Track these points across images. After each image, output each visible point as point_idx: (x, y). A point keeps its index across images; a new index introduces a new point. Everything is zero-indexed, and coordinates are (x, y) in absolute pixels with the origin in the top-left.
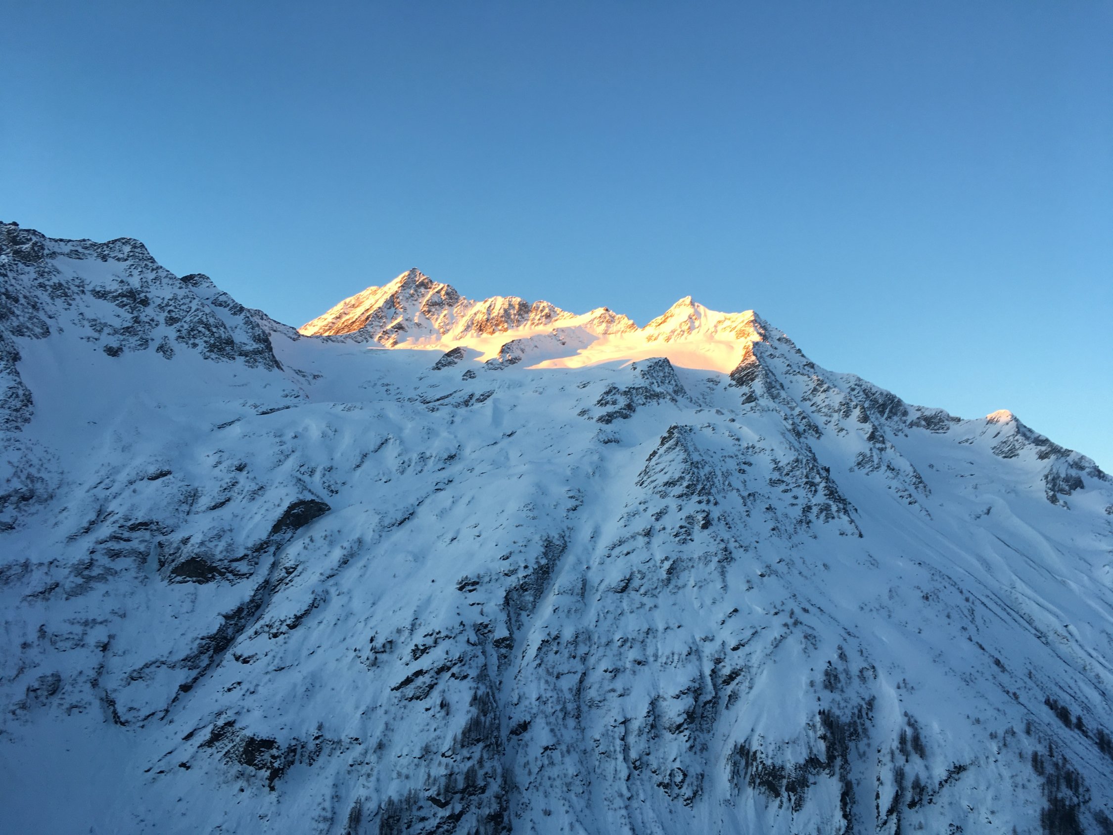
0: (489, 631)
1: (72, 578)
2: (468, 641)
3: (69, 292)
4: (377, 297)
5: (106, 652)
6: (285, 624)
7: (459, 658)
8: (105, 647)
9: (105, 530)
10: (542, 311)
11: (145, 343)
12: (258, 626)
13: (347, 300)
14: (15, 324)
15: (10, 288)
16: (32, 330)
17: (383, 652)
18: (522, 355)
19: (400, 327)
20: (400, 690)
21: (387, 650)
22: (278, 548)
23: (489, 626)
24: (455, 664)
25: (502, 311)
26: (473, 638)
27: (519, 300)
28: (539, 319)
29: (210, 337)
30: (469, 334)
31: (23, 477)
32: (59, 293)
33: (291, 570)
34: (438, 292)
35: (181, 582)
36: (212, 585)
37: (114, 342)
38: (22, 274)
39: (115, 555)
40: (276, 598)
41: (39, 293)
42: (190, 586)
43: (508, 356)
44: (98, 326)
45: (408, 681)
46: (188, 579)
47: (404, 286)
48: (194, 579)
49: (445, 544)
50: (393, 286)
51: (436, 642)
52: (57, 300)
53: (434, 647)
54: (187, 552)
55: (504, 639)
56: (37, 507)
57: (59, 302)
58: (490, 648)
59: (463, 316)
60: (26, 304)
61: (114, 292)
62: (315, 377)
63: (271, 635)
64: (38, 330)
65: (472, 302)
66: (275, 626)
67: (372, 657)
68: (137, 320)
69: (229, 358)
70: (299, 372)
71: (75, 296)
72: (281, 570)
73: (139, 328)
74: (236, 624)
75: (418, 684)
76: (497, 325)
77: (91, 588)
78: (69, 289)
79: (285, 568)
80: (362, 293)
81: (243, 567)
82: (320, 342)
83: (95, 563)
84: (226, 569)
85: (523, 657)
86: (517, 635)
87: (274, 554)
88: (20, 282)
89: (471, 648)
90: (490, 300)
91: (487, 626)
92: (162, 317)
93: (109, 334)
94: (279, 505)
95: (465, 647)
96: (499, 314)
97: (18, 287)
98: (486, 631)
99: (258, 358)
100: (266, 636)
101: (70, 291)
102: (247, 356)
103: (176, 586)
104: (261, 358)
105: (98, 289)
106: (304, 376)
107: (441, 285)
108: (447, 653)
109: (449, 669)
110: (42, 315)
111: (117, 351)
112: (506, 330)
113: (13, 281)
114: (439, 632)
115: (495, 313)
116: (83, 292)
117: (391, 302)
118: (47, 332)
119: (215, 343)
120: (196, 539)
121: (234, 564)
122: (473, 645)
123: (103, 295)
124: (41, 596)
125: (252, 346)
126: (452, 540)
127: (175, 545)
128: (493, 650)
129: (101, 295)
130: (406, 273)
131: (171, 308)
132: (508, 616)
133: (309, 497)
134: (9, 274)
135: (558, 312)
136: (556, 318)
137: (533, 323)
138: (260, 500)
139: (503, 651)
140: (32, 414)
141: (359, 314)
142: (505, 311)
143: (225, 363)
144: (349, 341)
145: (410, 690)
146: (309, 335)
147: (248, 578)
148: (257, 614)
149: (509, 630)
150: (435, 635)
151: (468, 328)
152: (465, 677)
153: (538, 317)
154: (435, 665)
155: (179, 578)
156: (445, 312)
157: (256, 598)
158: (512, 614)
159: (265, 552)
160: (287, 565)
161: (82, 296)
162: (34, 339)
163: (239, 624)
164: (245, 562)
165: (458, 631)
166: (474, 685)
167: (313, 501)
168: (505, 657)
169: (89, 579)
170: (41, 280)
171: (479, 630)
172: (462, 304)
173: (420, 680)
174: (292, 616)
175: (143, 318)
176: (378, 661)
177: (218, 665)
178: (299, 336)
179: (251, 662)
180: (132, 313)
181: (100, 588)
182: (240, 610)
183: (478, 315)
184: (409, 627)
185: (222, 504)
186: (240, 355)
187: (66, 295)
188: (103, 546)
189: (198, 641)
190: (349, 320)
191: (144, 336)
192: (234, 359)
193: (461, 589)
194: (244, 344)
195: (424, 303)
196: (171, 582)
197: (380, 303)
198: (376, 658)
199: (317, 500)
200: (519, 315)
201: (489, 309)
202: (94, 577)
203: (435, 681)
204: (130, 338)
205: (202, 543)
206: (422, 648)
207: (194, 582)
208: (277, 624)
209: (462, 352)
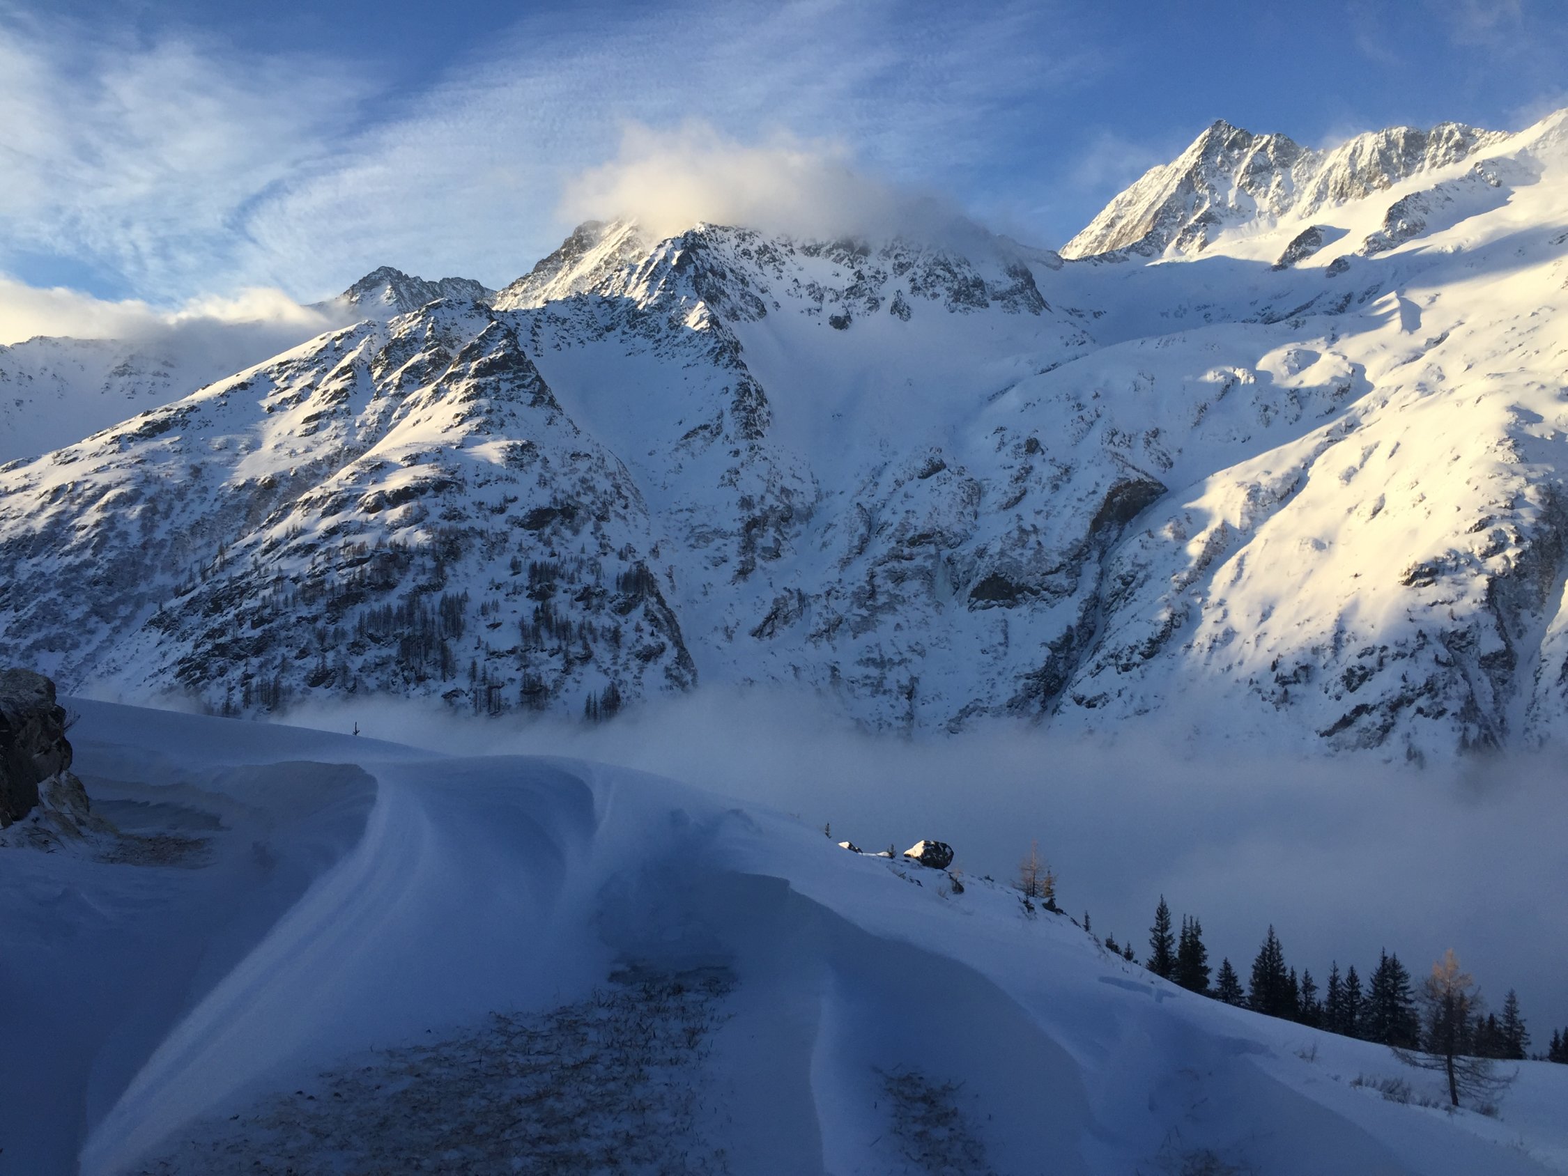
0: (1470, 643)
1: (856, 610)
2: (1437, 660)
3: (776, 255)
4: (1165, 181)
5: (913, 700)
6: (1137, 651)
7: (1427, 684)
8: (910, 695)
9: (881, 547)
10: (1448, 140)
11: (875, 304)
12: (1098, 657)
13: (1120, 197)
14: (728, 307)
15: (714, 262)
16: (747, 312)
17: (1295, 682)
18: (1425, 217)
19: (1207, 219)
20: (1336, 735)
21: (1302, 679)
22: (1103, 554)
23: (1468, 635)
24: (1419, 695)
25: (1376, 154)
26: (1444, 654)
27: (1404, 129)
28: (1445, 155)
29: (952, 282)
30: (1325, 205)
31: (777, 492)
32: (765, 258)
33: (1130, 579)
34: (1264, 149)
35: (984, 608)
36: (1024, 609)
37: (837, 310)
38: (722, 242)
39: (899, 578)
40: (1117, 619)
41: (744, 261)
42: (996, 612)
43: (1401, 225)
44: (817, 293)
45: (1346, 722)
46: (993, 602)
47: (1207, 154)
48: (1001, 602)
49: (1364, 519)
50: (1188, 158)
51: (1381, 663)
52: (765, 267)
53: (1380, 670)
54: (984, 569)
55: (1496, 655)
56: (799, 527)
57: (769, 269)
58: (1474, 669)
59: (1309, 179)
60: (733, 279)
61: (827, 244)
62: (1097, 315)
63: (1120, 669)
64: (753, 311)
65: (1321, 152)
66: (1123, 655)
67: (1280, 690)
68: (860, 276)
69: (981, 305)
70: (1072, 311)
71: (785, 259)
72: (1115, 580)
73: (865, 286)
74: (1066, 658)
75: (1363, 725)
76: (1371, 180)
77: (881, 622)
78: (776, 251)
79: (1121, 578)
80: (1140, 181)
81: (1062, 580)
82: (1091, 265)
83: (878, 590)
84: (1040, 585)
85: (1537, 679)
86: (1519, 646)
87: (1100, 561)
88: (723, 253)
89: (1442, 669)
90: (1353, 142)
91: (1463, 635)
92: (888, 266)
93: (831, 301)
94: (1094, 492)
95: (1433, 669)
96: (1370, 160)
97: (722, 259)
98: (1464, 643)
99: (1017, 298)
100: (1114, 669)
101: (778, 253)
102: (1003, 299)
103: (979, 612)
104: (1023, 298)
105: (807, 245)
106: (1081, 316)
107: (1267, 137)
108: (1404, 679)
109: (1410, 702)
110: (752, 289)
111: (844, 322)
112: (1388, 184)
113: (715, 253)
114: (1384, 648)
115: (1363, 162)
116: (792, 251)
117: (1188, 183)
118: (763, 311)
119: (960, 288)
120: (995, 548)
121: (1050, 577)
122: (1444, 665)
123: (815, 250)
124: (825, 635)
125: (1008, 283)
126: (1375, 513)
127: (968, 560)
128: (1480, 671)
129: (812, 251)
130: (1207, 132)
131: (898, 251)
132: (1499, 617)
133: (1134, 476)
134: (710, 245)
135: (1478, 135)
136: (1475, 146)
137: (1434, 165)
138: (1067, 489)
139: (1499, 672)
140: (769, 414)
141: (1140, 213)
142: (1382, 153)
143: (977, 314)
144: (1133, 255)
145: (1350, 734)
146: (1073, 258)
147: (1070, 595)
148: (1094, 640)
149: (1503, 639)
150: (1377, 652)
151: (1320, 197)
152: (1441, 713)
153: (1442, 151)
154: (1387, 696)
155: (982, 603)
156: (1279, 178)
157: (1087, 621)
158: (1504, 613)
159: (1087, 559)
160: (1123, 573)
161: (792, 257)
162: (751, 321)
163: (1072, 658)
164: (1062, 574)
165: (1415, 646)
166: (1458, 724)
167: (1140, 482)
168: (1504, 682)
169: (875, 610)
170: (743, 246)
171: (1450, 642)
172: (1304, 160)
173: (1365, 720)
174: (1145, 641)
175: (866, 272)
176: (1289, 696)
177: (1054, 711)
178: (1062, 260)
179: (1099, 705)
180: (853, 268)
181: (889, 619)
182: (1068, 638)
183: (1334, 172)
184: (1332, 644)
185: (1018, 500)
186: (995, 298)
187: (774, 259)
188: (882, 568)
189: (1023, 681)
190: (1127, 224)
191: (872, 296)
192: (987, 306)
193: (1408, 583)
194: (997, 282)
195: (1242, 172)
196: (972, 608)
197: (1173, 188)
198: (1286, 692)
199: (1147, 480)
200: (1407, 155)
201: (1352, 159)
202: (878, 608)
203: (1390, 720)
204: (856, 301)
205: (1002, 553)
206: (1359, 673)
207: (1000, 606)
208: (1126, 652)
209: (1319, 232)
